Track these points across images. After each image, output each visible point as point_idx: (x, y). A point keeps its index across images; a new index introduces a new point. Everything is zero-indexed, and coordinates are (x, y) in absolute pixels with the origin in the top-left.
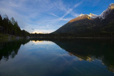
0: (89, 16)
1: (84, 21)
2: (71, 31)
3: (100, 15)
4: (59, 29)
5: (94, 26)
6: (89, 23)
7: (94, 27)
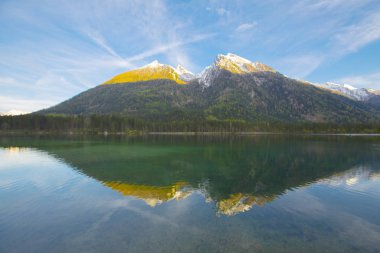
0: (176, 71)
1: (164, 83)
2: (125, 110)
3: (200, 76)
4: (70, 100)
5: (189, 101)
6: (178, 92)
7: (190, 104)
